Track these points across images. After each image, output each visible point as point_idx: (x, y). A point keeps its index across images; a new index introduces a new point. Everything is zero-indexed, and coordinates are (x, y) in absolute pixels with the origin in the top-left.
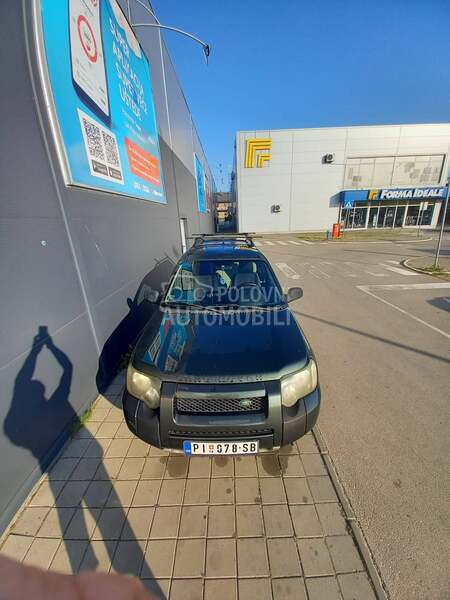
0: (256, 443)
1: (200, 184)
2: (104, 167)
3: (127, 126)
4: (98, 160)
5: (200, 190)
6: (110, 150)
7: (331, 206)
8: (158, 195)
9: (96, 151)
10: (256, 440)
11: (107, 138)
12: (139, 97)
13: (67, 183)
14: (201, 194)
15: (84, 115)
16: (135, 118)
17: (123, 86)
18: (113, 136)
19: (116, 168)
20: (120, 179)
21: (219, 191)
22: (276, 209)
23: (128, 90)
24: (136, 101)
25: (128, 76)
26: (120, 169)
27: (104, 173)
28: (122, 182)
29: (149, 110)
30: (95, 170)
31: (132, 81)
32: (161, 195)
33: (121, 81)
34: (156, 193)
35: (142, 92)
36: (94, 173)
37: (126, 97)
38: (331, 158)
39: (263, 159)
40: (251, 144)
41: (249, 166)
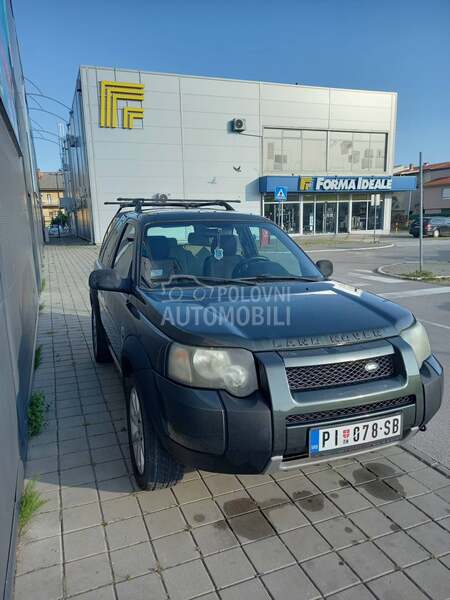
0: (399, 418)
7: (246, 200)
10: (399, 413)
38: (241, 125)
39: (132, 115)
40: (110, 89)
41: (109, 124)
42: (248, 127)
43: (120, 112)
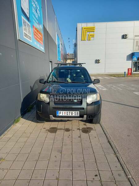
0: (79, 112)
1: (59, 47)
2: (27, 35)
3: (34, 21)
4: (26, 33)
5: (59, 50)
6: (29, 30)
7: (127, 60)
8: (42, 48)
9: (25, 29)
10: (78, 111)
11: (28, 25)
12: (38, 10)
13: (18, 39)
14: (59, 52)
15: (23, 18)
16: (36, 18)
17: (33, 7)
18: (30, 24)
19: (30, 36)
20: (31, 40)
21: (67, 53)
22: (97, 61)
23: (34, 8)
24: (37, 12)
25: (35, 3)
26: (31, 36)
27: (27, 37)
28: (31, 41)
29: (41, 15)
30: (25, 36)
31: (35, 4)
32: (43, 49)
33: (32, 5)
34: (41, 48)
35: (38, 8)
36: (24, 37)
37: (34, 11)
38: (126, 36)
39: (91, 36)
40: (85, 29)
41: (84, 40)
42: (129, 36)
43: (87, 36)
